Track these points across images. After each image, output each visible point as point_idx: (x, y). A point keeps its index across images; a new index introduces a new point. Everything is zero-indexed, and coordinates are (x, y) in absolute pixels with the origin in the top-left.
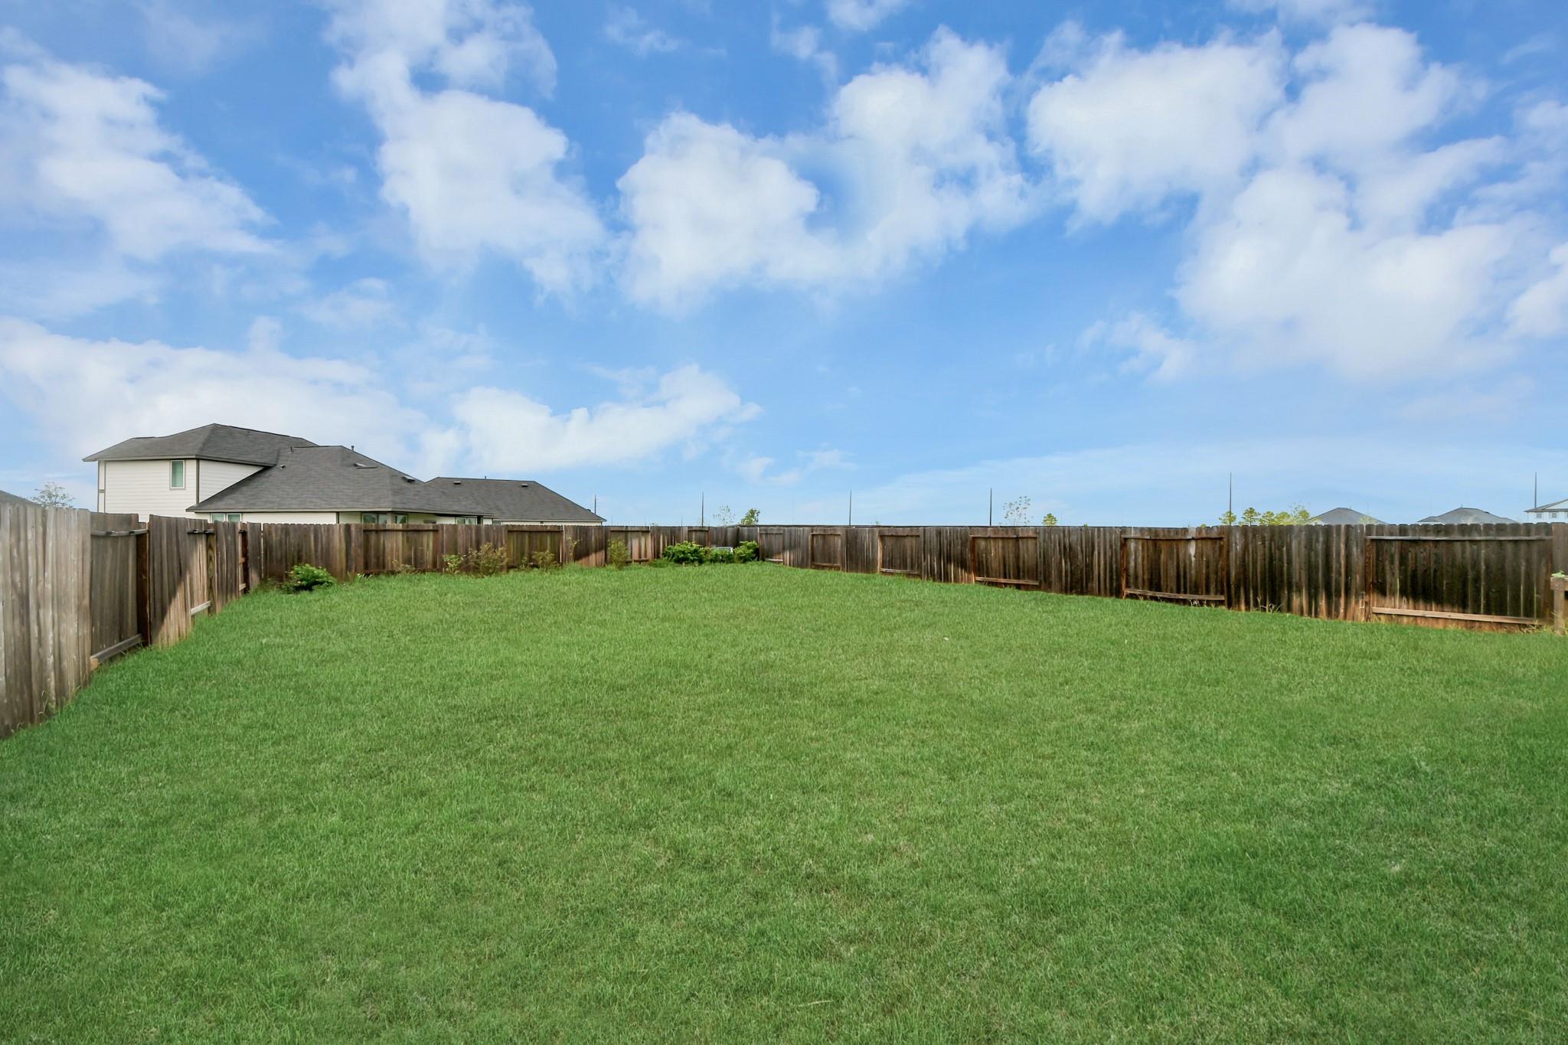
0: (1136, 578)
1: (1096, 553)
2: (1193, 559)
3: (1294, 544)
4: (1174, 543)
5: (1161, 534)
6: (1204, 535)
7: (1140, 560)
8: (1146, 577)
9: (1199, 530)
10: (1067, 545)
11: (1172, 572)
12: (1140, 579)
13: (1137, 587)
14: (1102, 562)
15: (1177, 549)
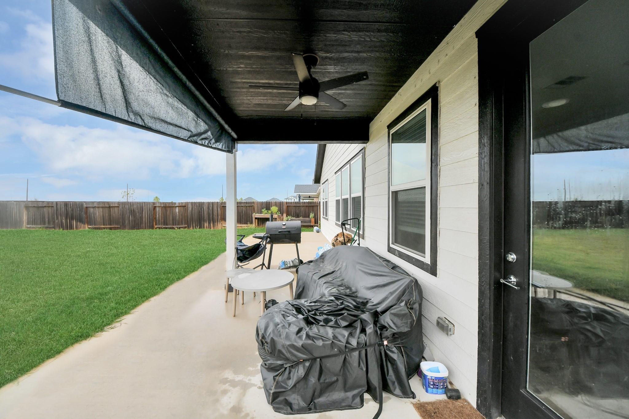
0: (159, 221)
1: (144, 212)
2: (178, 213)
3: (205, 208)
4: (172, 208)
5: (167, 205)
6: (181, 205)
7: (160, 214)
8: (162, 221)
9: (179, 203)
10: (132, 210)
11: (171, 218)
12: (160, 222)
13: (159, 225)
14: (146, 216)
15: (173, 210)
